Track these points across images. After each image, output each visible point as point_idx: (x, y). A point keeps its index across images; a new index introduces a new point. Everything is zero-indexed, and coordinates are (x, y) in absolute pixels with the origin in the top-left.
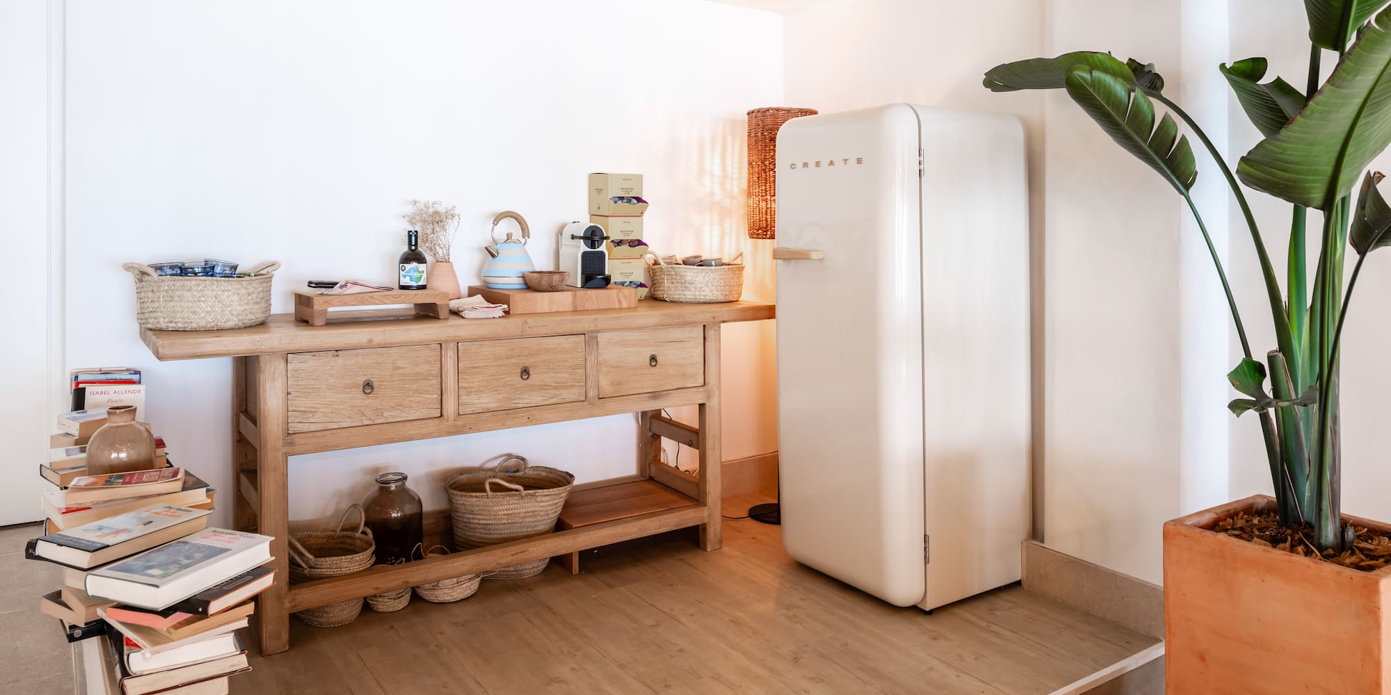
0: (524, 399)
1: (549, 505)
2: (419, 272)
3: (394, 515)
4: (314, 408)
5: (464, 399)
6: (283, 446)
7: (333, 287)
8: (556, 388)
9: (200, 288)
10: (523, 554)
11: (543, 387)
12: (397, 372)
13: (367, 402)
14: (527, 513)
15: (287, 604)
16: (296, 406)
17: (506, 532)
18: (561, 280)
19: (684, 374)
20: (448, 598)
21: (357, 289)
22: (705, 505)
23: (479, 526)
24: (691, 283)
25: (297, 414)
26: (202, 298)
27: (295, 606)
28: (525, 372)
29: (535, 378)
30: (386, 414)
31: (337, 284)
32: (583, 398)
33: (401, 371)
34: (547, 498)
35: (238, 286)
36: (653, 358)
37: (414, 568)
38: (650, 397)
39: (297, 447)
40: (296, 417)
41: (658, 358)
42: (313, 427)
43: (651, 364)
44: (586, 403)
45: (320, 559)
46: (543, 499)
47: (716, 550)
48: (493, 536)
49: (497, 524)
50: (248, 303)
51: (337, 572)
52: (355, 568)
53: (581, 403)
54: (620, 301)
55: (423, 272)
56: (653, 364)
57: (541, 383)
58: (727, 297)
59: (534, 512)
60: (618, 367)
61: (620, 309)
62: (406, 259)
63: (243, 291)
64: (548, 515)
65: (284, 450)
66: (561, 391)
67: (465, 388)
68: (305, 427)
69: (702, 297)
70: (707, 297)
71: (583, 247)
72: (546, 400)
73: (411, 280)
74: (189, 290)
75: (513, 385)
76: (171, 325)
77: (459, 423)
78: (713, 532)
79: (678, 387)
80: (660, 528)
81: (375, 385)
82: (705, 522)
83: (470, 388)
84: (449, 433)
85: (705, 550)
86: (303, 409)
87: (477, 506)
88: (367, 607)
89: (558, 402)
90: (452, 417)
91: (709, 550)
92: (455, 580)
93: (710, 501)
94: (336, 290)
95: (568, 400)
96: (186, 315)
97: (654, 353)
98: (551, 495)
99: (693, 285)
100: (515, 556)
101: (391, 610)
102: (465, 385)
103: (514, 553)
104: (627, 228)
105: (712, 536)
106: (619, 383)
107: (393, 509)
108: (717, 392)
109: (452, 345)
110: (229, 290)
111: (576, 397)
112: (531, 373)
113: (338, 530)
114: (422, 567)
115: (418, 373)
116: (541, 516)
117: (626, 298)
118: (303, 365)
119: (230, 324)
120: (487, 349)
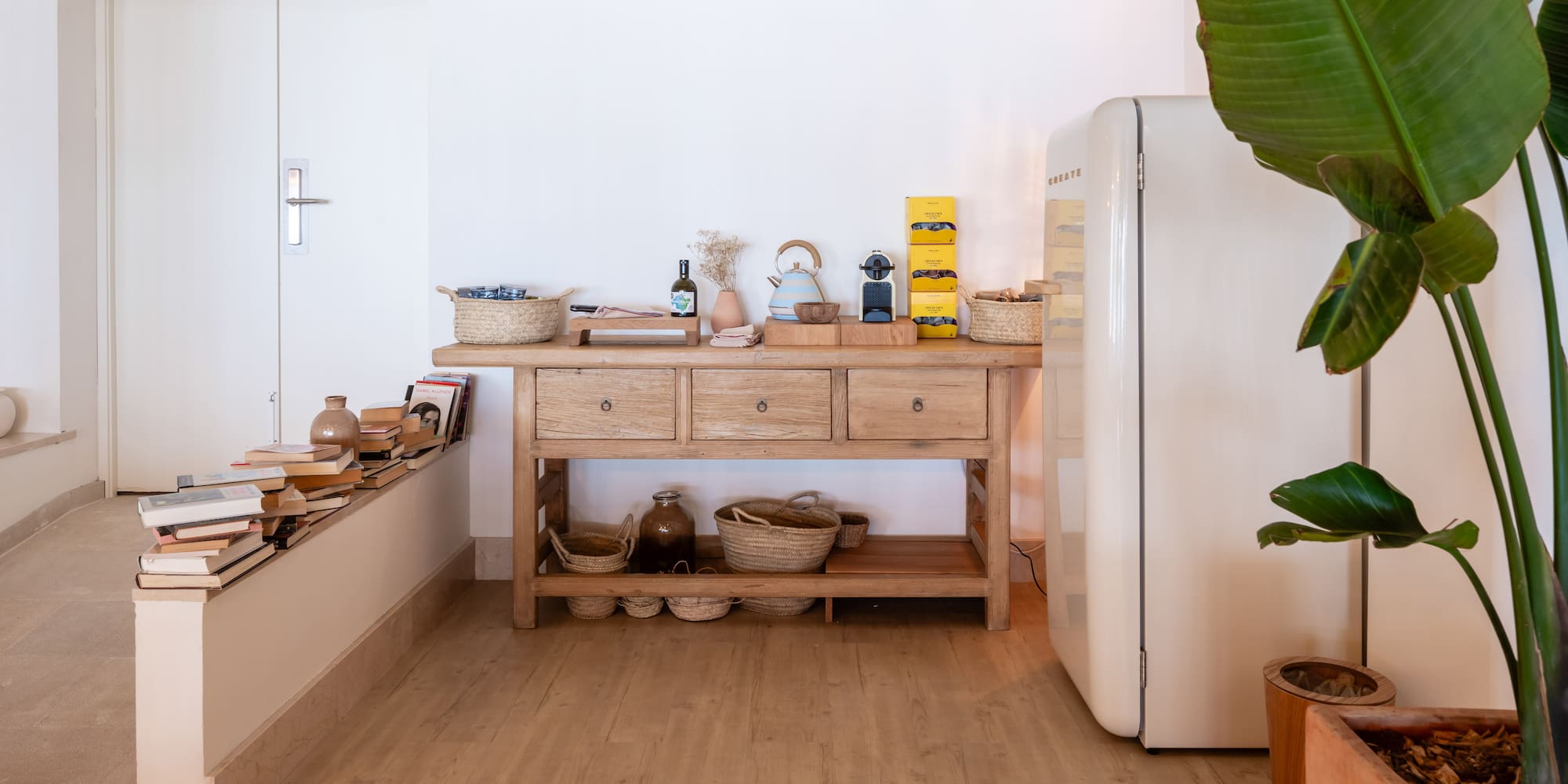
0: (760, 431)
1: (802, 545)
2: (685, 300)
3: (663, 530)
4: (558, 418)
5: (697, 424)
6: (531, 449)
7: (594, 312)
8: (796, 423)
9: (481, 308)
10: (758, 588)
11: (782, 421)
12: (633, 393)
13: (605, 418)
14: (776, 548)
15: (533, 588)
16: (543, 415)
17: (758, 565)
18: (822, 312)
19: (959, 423)
20: (687, 617)
21: (617, 314)
22: (987, 577)
23: (734, 554)
24: (992, 321)
25: (543, 422)
26: (483, 318)
27: (538, 592)
28: (762, 405)
29: (773, 411)
30: (622, 430)
31: (596, 308)
32: (829, 437)
33: (637, 392)
34: (798, 537)
35: (508, 307)
36: (918, 403)
37: (647, 579)
38: (911, 445)
39: (542, 452)
40: (543, 425)
41: (923, 403)
42: (558, 436)
43: (914, 408)
44: (831, 443)
45: (573, 556)
46: (793, 537)
47: (998, 630)
48: (745, 567)
49: (748, 555)
50: (520, 323)
51: (582, 569)
52: (599, 569)
53: (826, 443)
54: (894, 338)
55: (689, 300)
56: (918, 408)
57: (780, 417)
58: (1037, 339)
59: (785, 549)
60: (872, 408)
61: (895, 346)
62: (677, 288)
63: (514, 312)
64: (800, 555)
65: (531, 453)
66: (803, 427)
67: (698, 414)
68: (550, 435)
69: (1005, 338)
70: (1010, 338)
71: (865, 278)
72: (784, 434)
73: (678, 308)
74: (474, 310)
75: (748, 415)
76: (465, 338)
77: (692, 447)
78: (998, 607)
79: (951, 437)
80: (923, 592)
81: (613, 403)
82: (985, 596)
83: (703, 414)
84: (682, 457)
85: (986, 627)
86: (548, 418)
87: (732, 534)
88: (619, 609)
89: (800, 438)
90: (684, 440)
91: (990, 629)
92: (695, 600)
93: (992, 573)
94: (595, 314)
95: (810, 438)
96: (472, 331)
97: (919, 396)
98: (802, 535)
99: (994, 324)
100: (749, 589)
101: (637, 616)
102: (697, 411)
103: (747, 584)
104: (934, 257)
105: (995, 613)
106: (874, 426)
107: (664, 524)
108: (1003, 447)
109: (685, 371)
110: (502, 312)
111: (819, 435)
112: (768, 405)
113: (617, 536)
114: (654, 580)
115: (653, 396)
116: (792, 555)
117: (901, 334)
118: (550, 380)
119: (505, 340)
120: (724, 379)
